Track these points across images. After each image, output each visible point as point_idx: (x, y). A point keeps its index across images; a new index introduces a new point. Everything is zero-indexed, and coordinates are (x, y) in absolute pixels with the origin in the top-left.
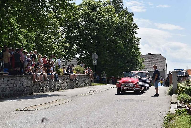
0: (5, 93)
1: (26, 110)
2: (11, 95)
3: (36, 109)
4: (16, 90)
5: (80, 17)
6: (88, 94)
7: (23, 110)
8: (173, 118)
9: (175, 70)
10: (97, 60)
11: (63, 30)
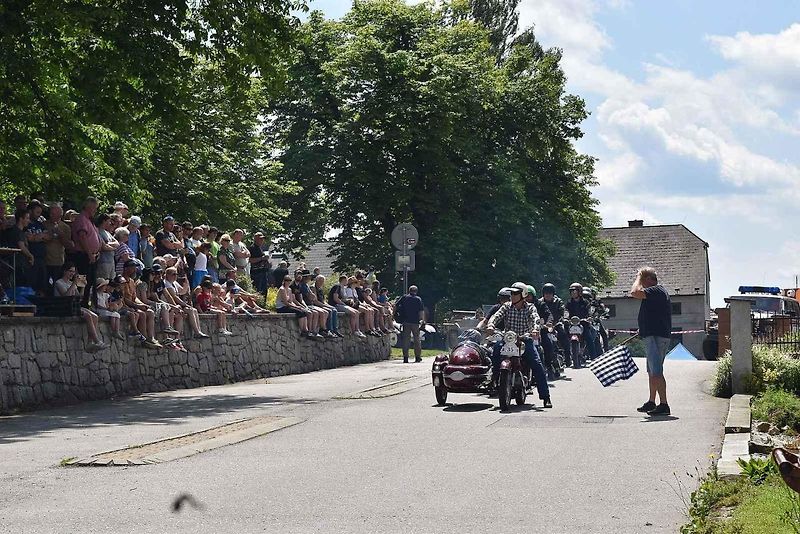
0: (21, 392)
1: (105, 465)
2: (47, 400)
3: (146, 459)
4: (69, 380)
5: (344, 73)
6: (372, 393)
7: (88, 465)
8: (727, 495)
9: (743, 290)
10: (415, 249)
11: (270, 124)
